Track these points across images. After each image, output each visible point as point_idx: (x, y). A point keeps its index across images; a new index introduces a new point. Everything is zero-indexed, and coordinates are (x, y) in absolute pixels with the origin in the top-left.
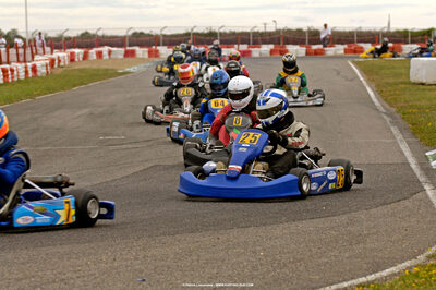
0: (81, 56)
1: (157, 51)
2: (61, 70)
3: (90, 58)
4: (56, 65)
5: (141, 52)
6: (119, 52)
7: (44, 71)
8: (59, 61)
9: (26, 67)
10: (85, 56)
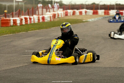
0: (71, 14)
1: (108, 12)
2: (58, 19)
3: (76, 14)
4: (57, 17)
5: (101, 12)
6: (90, 12)
7: (49, 19)
8: (58, 15)
9: (39, 17)
10: (74, 13)
